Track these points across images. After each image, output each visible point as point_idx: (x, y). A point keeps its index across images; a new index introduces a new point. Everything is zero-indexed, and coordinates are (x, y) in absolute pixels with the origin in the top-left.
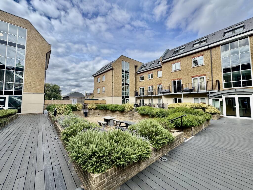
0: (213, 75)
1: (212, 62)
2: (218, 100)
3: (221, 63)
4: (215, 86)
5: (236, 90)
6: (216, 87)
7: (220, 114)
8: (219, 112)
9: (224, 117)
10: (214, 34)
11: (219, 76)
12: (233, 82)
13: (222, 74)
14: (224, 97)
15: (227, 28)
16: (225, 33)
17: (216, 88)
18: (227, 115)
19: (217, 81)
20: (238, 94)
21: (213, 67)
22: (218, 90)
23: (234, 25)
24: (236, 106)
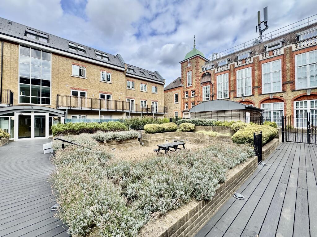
0: (3, 81)
1: (4, 62)
2: (7, 119)
3: (18, 68)
4: (5, 98)
5: (33, 106)
6: (7, 99)
7: (9, 138)
8: (8, 136)
9: (15, 140)
10: (10, 23)
11: (13, 85)
12: (32, 98)
13: (18, 84)
14: (17, 115)
15: (31, 28)
16: (26, 32)
17: (7, 101)
18: (19, 138)
19: (9, 92)
20: (35, 112)
21: (4, 69)
22: (10, 105)
23: (39, 31)
24: (31, 126)
